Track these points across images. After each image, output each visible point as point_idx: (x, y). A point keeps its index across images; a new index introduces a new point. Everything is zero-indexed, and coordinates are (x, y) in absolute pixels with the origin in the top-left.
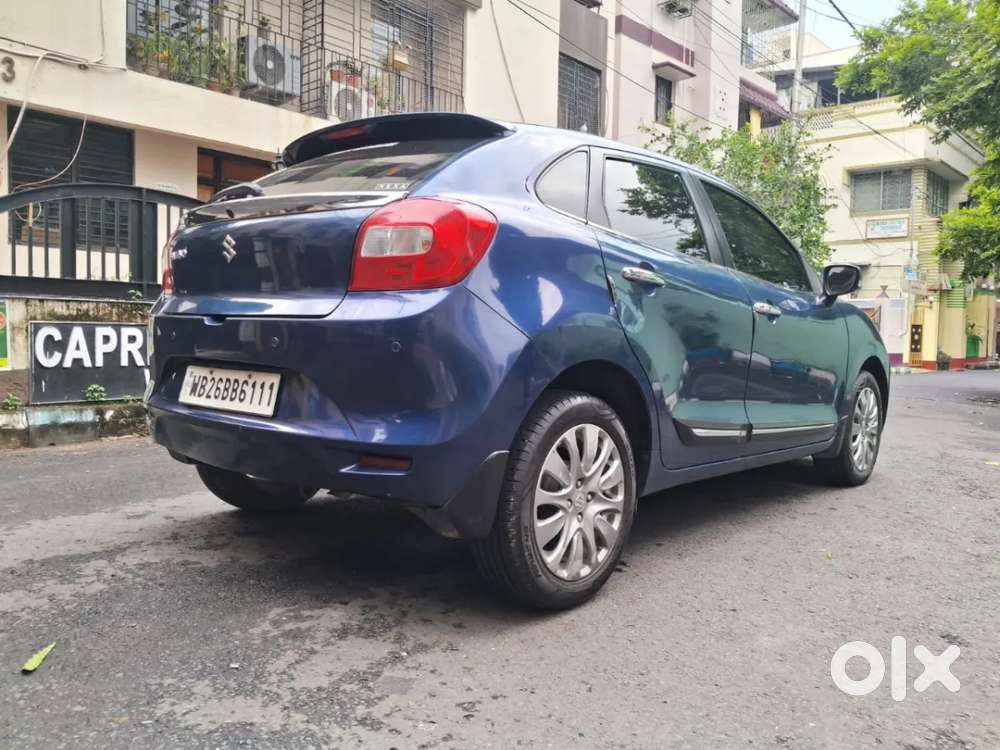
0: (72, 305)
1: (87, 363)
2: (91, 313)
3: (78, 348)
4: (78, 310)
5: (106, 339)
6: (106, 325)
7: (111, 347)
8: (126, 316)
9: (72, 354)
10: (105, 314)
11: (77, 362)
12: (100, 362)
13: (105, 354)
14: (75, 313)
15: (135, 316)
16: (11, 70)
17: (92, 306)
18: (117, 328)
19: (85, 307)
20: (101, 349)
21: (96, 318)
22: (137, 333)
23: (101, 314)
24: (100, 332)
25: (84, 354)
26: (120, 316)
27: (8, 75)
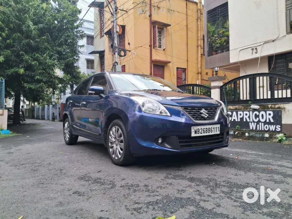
0: (234, 106)
1: (236, 120)
2: (238, 108)
3: (234, 117)
4: (235, 108)
5: (240, 114)
6: (240, 111)
7: (241, 117)
8: (245, 108)
9: (233, 118)
10: (241, 108)
11: (234, 120)
12: (239, 120)
13: (240, 118)
14: (234, 108)
15: (248, 108)
16: (257, 50)
17: (238, 106)
18: (243, 112)
19: (236, 107)
20: (239, 117)
21: (239, 109)
22: (248, 113)
23: (240, 108)
24: (239, 113)
25: (236, 118)
26: (244, 108)
27: (256, 52)
